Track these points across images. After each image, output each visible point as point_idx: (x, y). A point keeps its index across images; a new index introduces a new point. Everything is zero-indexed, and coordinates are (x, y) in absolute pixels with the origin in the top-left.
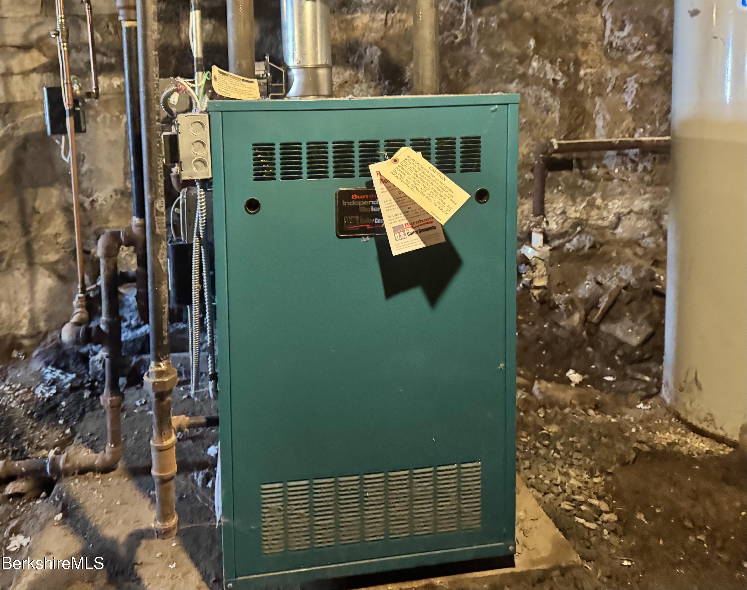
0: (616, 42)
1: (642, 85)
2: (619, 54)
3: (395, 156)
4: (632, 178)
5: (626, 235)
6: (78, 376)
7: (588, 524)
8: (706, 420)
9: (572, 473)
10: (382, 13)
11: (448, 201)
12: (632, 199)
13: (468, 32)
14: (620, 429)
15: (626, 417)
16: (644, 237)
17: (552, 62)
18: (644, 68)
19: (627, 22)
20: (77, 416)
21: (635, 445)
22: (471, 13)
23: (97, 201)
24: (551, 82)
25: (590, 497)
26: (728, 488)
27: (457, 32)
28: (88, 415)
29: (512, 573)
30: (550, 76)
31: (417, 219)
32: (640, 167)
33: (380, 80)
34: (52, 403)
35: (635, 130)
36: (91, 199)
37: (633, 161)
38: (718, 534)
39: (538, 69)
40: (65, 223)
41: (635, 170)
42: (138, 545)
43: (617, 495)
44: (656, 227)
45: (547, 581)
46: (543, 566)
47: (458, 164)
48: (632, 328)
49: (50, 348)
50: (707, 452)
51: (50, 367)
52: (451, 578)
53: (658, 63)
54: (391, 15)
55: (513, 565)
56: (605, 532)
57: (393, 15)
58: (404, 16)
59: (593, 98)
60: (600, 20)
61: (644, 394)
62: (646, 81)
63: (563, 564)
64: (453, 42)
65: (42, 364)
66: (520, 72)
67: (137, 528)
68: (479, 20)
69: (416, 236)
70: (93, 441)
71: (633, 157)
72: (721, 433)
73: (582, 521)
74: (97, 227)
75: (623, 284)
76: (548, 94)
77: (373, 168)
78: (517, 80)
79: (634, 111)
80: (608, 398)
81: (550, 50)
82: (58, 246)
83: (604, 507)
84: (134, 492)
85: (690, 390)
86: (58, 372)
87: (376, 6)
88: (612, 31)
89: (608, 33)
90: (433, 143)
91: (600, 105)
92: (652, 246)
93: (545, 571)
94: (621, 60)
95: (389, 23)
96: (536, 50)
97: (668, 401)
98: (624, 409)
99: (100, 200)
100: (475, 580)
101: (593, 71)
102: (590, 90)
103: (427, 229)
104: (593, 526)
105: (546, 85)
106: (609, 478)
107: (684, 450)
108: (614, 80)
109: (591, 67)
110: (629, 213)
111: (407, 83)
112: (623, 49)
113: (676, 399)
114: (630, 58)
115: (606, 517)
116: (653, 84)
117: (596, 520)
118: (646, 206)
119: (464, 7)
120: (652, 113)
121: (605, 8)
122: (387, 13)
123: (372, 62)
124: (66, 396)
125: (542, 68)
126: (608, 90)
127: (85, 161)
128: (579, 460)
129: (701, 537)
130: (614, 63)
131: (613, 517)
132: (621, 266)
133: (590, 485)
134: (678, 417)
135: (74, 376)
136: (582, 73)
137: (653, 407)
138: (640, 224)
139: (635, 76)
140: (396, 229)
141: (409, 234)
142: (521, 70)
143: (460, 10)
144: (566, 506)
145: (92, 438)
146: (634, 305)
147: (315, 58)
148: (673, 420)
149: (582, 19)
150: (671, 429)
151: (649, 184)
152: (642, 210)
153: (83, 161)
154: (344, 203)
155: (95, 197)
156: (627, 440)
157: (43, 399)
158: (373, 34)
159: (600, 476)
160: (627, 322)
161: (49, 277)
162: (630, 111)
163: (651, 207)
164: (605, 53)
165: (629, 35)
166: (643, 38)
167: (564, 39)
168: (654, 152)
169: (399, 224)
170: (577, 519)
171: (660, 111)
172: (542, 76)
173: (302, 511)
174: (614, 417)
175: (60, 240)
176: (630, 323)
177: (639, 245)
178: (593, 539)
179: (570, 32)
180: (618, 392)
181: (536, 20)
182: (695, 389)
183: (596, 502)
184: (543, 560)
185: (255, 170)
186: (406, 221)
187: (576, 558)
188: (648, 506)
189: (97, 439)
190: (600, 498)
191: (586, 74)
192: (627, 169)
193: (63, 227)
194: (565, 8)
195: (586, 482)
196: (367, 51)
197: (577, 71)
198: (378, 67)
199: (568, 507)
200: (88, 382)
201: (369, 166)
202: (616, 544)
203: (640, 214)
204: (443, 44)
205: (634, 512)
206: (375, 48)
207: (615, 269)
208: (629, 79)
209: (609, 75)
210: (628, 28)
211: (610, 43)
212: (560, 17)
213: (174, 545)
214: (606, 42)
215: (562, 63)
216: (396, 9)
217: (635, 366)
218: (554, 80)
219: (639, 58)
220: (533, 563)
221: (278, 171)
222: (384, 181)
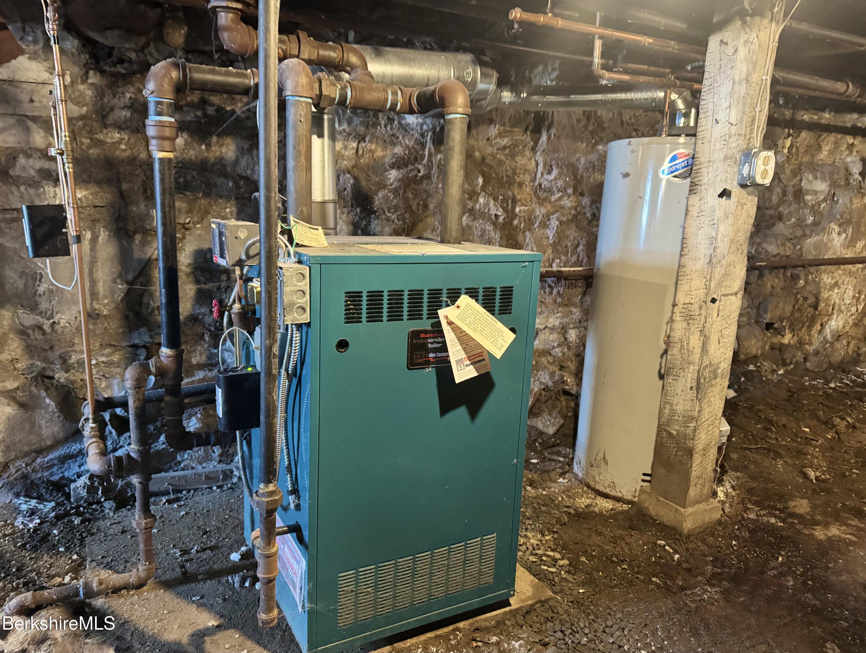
0: (545, 184)
1: (561, 223)
2: (545, 194)
3: (457, 303)
4: (549, 300)
5: (541, 347)
6: (58, 504)
7: (551, 569)
8: (609, 486)
9: (529, 534)
10: (354, 142)
11: (500, 340)
12: (547, 317)
13: (429, 167)
14: (551, 499)
15: (553, 489)
16: (554, 347)
17: (495, 199)
18: (562, 207)
19: (554, 167)
20: (77, 542)
21: (565, 509)
22: (433, 150)
23: (59, 323)
24: (493, 217)
25: (546, 550)
26: (633, 533)
27: (420, 167)
28: (88, 540)
29: (511, 610)
30: (493, 212)
31: (472, 353)
32: (555, 291)
33: (352, 207)
34: (41, 534)
35: (553, 260)
36: (52, 321)
37: (550, 286)
38: (633, 563)
39: (484, 205)
40: (21, 348)
41: (551, 293)
42: (203, 642)
43: (565, 547)
44: (562, 340)
45: (533, 612)
46: (530, 602)
47: (497, 308)
48: (550, 421)
49: (15, 479)
50: (612, 509)
51: (22, 498)
52: (470, 621)
53: (574, 204)
54: (363, 144)
55: (510, 605)
56: (563, 572)
57: (364, 145)
58: (373, 147)
59: (524, 232)
60: (533, 163)
61: (561, 471)
62: (565, 219)
63: (543, 599)
64: (417, 176)
65: (10, 496)
66: (469, 207)
67: (195, 629)
68: (439, 157)
69: (471, 367)
70: (108, 563)
71: (550, 283)
72: (620, 495)
73: (545, 568)
74: (62, 351)
75: (543, 387)
76: (491, 228)
77: (442, 313)
78: (467, 214)
79: (554, 245)
80: (536, 477)
81: (493, 189)
82: (16, 372)
83: (558, 556)
84: (176, 601)
85: (598, 467)
86: (33, 502)
87: (349, 134)
88: (542, 174)
89: (539, 175)
90: (481, 291)
91: (530, 239)
92: (560, 354)
93: (532, 606)
94: (545, 200)
95: (360, 152)
96: (483, 188)
97: (580, 475)
98: (549, 484)
99: (63, 322)
100: (486, 620)
101: (526, 208)
102: (522, 225)
103: (479, 361)
104: (553, 570)
105: (489, 219)
106: (556, 536)
107: (597, 510)
108: (541, 217)
109: (524, 205)
110: (545, 328)
111: (376, 212)
112: (550, 191)
113: (587, 473)
114: (553, 198)
115: (561, 563)
116: (569, 221)
117: (554, 565)
118: (557, 323)
119: (426, 143)
120: (566, 247)
121: (539, 153)
122: (359, 142)
123: (345, 189)
124: (54, 525)
125: (487, 204)
126: (536, 226)
127: (43, 280)
128: (531, 525)
129: (625, 566)
130: (541, 201)
131: (566, 562)
132: (540, 373)
133: (544, 542)
134: (589, 486)
135: (53, 504)
136: (517, 210)
137: (570, 480)
138: (551, 337)
139: (557, 214)
140: (457, 362)
141: (467, 366)
142: (470, 204)
143: (423, 145)
144: (533, 559)
145: (106, 561)
146: (549, 402)
147: (323, 194)
148: (585, 488)
149: (521, 161)
150: (585, 495)
151: (560, 305)
152: (554, 326)
153: (40, 281)
154: (415, 342)
155: (56, 319)
156: (558, 507)
157: (29, 530)
158: (345, 162)
159: (549, 534)
160: (546, 416)
161: (9, 405)
162: (551, 245)
163: (561, 323)
164: (535, 192)
165: (555, 178)
166: (565, 181)
167: (505, 179)
168: (566, 279)
169: (460, 357)
170: (543, 567)
171: (572, 245)
172: (486, 211)
173: (369, 589)
174: (544, 490)
175: (18, 366)
176: (548, 417)
177: (550, 354)
178: (556, 579)
179: (510, 173)
180: (544, 472)
181: (483, 159)
182: (603, 464)
183: (551, 553)
184: (529, 598)
185: (346, 314)
186: (465, 356)
187: (550, 593)
188: (586, 551)
189: (112, 561)
190: (552, 550)
191: (520, 212)
192: (545, 292)
193: (19, 351)
194: (508, 150)
195: (541, 541)
196: (341, 178)
197: (514, 208)
198: (350, 194)
199: (534, 560)
200: (72, 508)
201: (439, 311)
202: (571, 580)
203: (552, 329)
204: (408, 177)
205: (578, 556)
206: (348, 176)
207: (536, 375)
208: (552, 217)
209: (538, 213)
210: (555, 172)
211: (540, 185)
212: (503, 158)
213: (237, 636)
214: (536, 184)
215: (502, 201)
216: (367, 139)
217: (549, 450)
218: (496, 215)
219: (560, 199)
220: (522, 601)
221: (364, 315)
222: (450, 323)
